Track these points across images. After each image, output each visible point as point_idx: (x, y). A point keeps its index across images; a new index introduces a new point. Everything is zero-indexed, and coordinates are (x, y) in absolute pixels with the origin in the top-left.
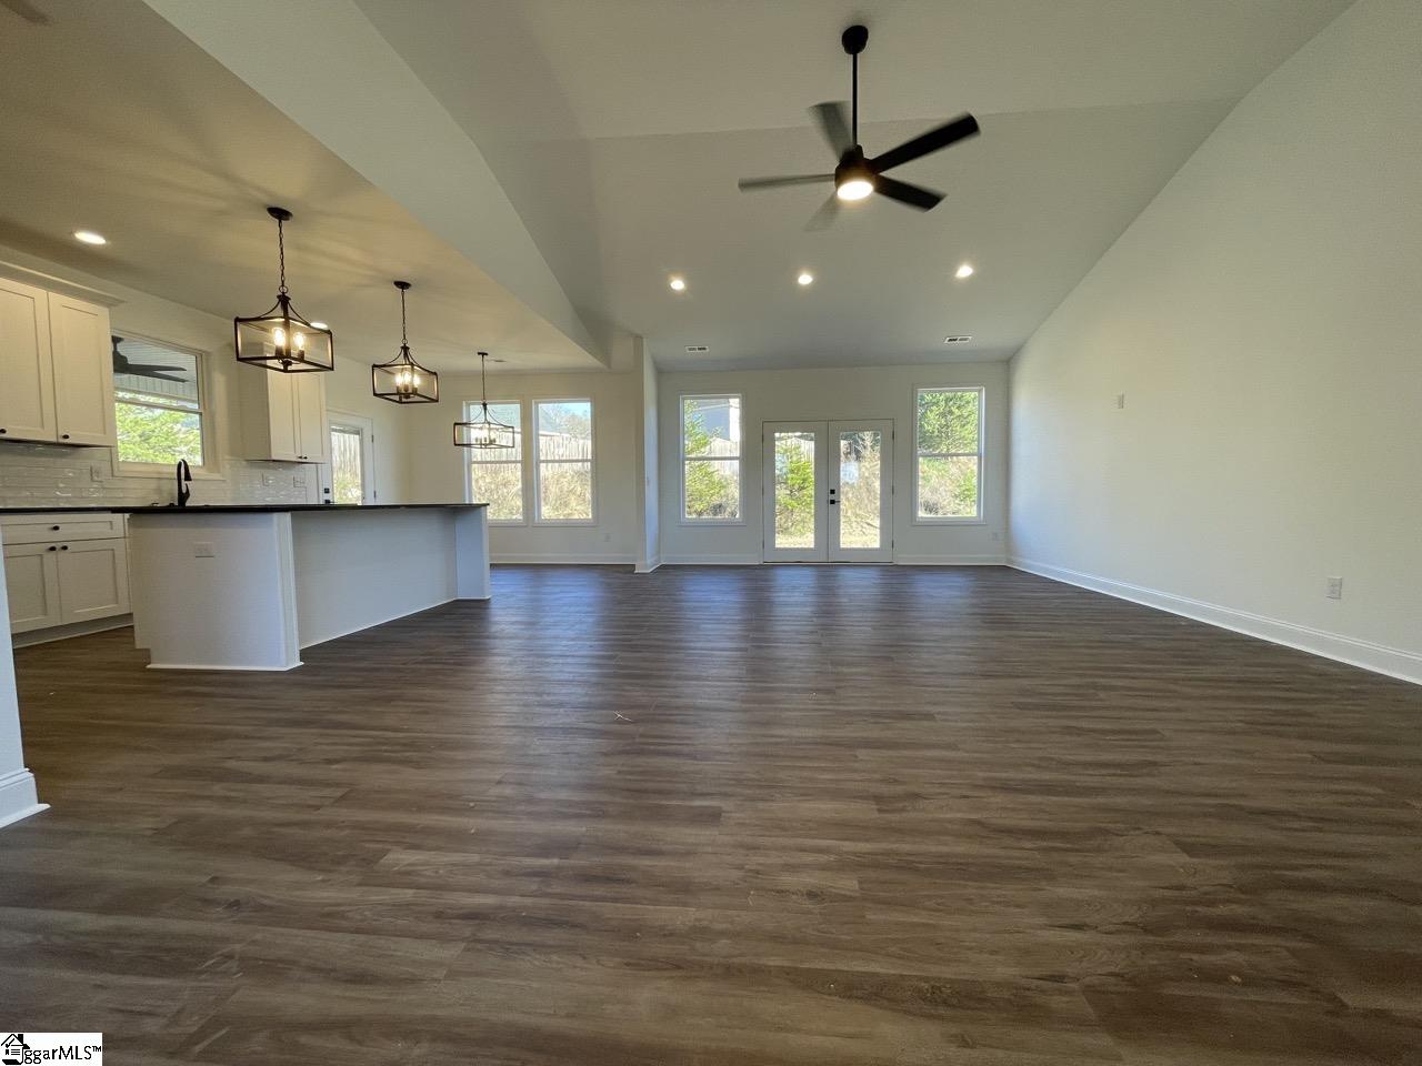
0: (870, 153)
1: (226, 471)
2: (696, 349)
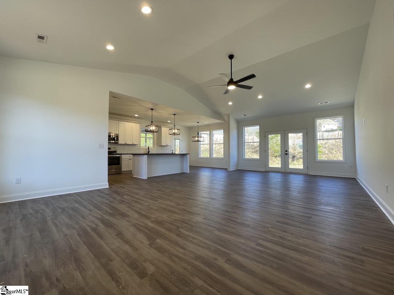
0: (234, 80)
1: (156, 148)
2: (243, 116)
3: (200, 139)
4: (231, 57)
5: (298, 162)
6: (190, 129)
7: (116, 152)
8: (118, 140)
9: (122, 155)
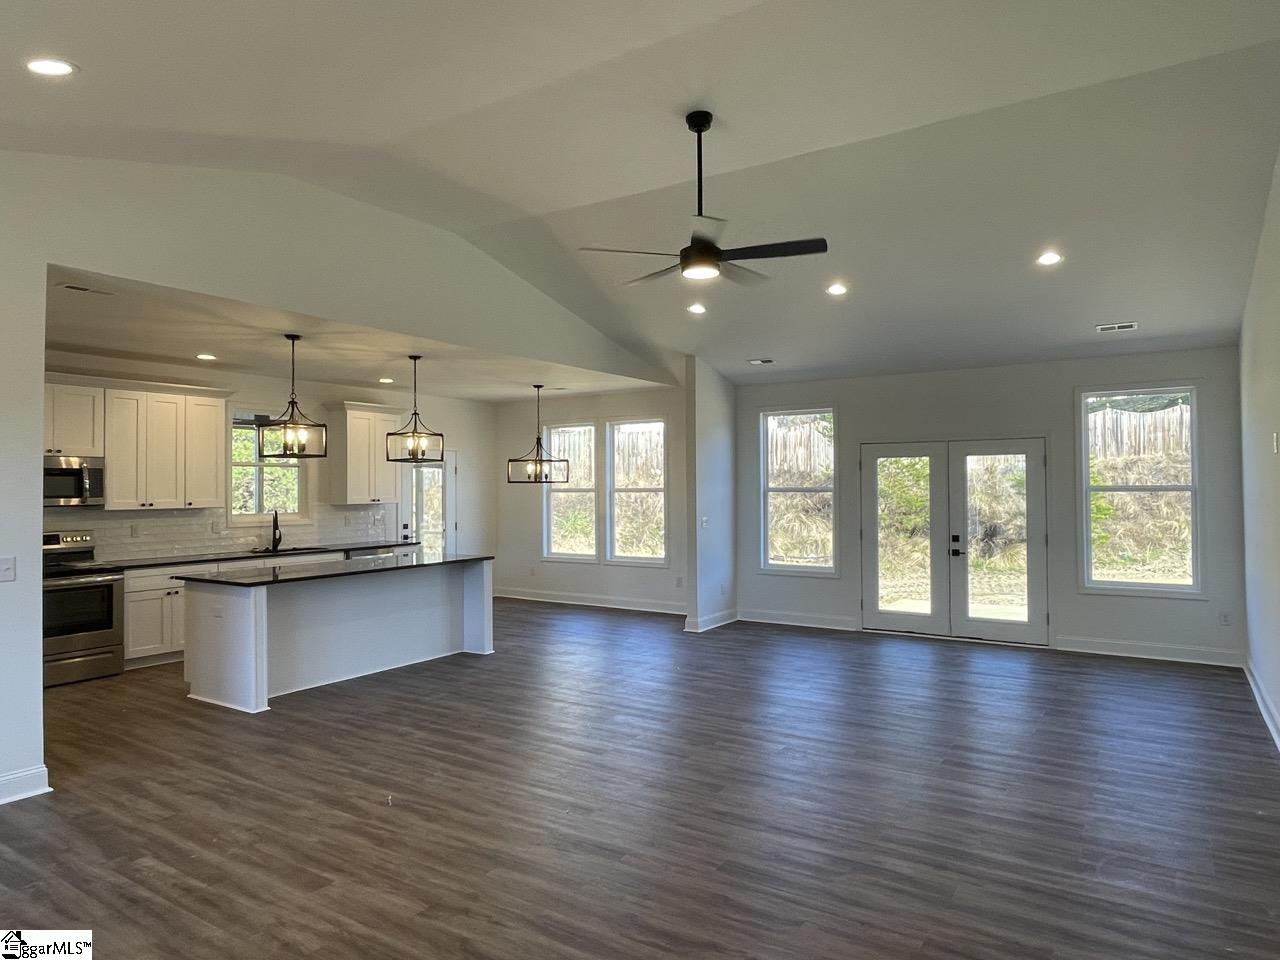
1: (316, 515)
2: (760, 362)
3: (546, 468)
4: (699, 121)
5: (1011, 559)
6: (496, 414)
7: (88, 554)
8: (99, 488)
9: (128, 574)
